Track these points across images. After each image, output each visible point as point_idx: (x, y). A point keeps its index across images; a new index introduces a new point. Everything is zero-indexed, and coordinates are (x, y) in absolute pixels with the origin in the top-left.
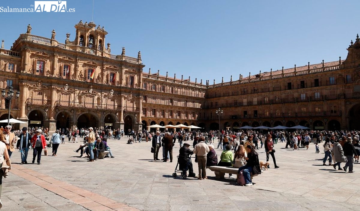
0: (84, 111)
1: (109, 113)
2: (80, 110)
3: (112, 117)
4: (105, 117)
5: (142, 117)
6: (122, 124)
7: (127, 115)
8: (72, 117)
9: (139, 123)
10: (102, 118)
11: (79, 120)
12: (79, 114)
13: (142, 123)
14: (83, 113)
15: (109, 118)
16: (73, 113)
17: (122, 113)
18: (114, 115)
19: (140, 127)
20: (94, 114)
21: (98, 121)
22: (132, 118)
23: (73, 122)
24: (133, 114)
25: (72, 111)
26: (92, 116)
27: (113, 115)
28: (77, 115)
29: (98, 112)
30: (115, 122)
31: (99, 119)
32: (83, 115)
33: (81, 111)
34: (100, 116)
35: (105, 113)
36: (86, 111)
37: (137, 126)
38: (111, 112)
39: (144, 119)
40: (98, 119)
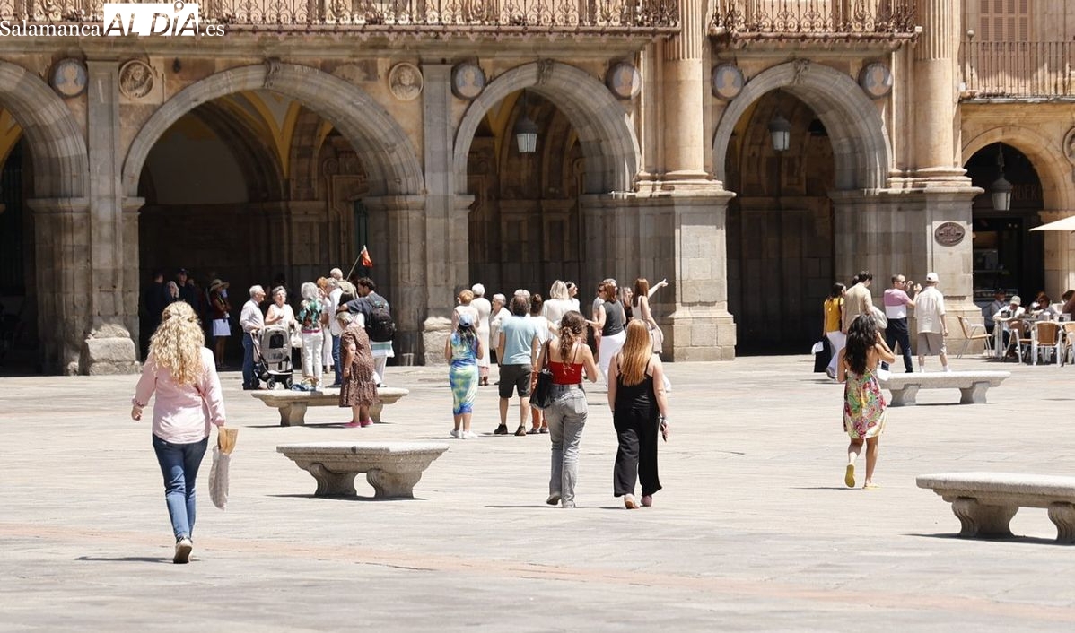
0: (205, 70)
1: (527, 78)
2: (158, 62)
3: (568, 127)
4: (483, 131)
5: (965, 102)
6: (702, 205)
7: (757, 90)
8: (69, 147)
9: (932, 186)
10: (436, 144)
11: (147, 183)
12: (156, 109)
13: (965, 184)
14: (203, 92)
15: (527, 143)
16: (85, 91)
17: (694, 69)
18: (593, 97)
19: (949, 237)
20: (337, 97)
21: (388, 189)
22: (829, 119)
23: (87, 212)
24: (842, 68)
25: (70, 76)
26: (307, 118)
27: (579, 93)
28: (126, 129)
29: (382, 65)
30: (605, 190)
31: (401, 157)
32: (208, 113)
33: (176, 66)
34: (408, 122)
35: (468, 78)
36: (232, 67)
37: (898, 223)
38: (546, 65)
39: (1006, 126)
40: (394, 159)
